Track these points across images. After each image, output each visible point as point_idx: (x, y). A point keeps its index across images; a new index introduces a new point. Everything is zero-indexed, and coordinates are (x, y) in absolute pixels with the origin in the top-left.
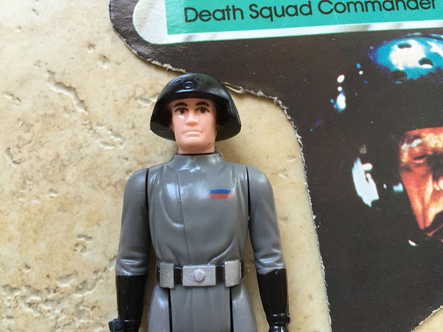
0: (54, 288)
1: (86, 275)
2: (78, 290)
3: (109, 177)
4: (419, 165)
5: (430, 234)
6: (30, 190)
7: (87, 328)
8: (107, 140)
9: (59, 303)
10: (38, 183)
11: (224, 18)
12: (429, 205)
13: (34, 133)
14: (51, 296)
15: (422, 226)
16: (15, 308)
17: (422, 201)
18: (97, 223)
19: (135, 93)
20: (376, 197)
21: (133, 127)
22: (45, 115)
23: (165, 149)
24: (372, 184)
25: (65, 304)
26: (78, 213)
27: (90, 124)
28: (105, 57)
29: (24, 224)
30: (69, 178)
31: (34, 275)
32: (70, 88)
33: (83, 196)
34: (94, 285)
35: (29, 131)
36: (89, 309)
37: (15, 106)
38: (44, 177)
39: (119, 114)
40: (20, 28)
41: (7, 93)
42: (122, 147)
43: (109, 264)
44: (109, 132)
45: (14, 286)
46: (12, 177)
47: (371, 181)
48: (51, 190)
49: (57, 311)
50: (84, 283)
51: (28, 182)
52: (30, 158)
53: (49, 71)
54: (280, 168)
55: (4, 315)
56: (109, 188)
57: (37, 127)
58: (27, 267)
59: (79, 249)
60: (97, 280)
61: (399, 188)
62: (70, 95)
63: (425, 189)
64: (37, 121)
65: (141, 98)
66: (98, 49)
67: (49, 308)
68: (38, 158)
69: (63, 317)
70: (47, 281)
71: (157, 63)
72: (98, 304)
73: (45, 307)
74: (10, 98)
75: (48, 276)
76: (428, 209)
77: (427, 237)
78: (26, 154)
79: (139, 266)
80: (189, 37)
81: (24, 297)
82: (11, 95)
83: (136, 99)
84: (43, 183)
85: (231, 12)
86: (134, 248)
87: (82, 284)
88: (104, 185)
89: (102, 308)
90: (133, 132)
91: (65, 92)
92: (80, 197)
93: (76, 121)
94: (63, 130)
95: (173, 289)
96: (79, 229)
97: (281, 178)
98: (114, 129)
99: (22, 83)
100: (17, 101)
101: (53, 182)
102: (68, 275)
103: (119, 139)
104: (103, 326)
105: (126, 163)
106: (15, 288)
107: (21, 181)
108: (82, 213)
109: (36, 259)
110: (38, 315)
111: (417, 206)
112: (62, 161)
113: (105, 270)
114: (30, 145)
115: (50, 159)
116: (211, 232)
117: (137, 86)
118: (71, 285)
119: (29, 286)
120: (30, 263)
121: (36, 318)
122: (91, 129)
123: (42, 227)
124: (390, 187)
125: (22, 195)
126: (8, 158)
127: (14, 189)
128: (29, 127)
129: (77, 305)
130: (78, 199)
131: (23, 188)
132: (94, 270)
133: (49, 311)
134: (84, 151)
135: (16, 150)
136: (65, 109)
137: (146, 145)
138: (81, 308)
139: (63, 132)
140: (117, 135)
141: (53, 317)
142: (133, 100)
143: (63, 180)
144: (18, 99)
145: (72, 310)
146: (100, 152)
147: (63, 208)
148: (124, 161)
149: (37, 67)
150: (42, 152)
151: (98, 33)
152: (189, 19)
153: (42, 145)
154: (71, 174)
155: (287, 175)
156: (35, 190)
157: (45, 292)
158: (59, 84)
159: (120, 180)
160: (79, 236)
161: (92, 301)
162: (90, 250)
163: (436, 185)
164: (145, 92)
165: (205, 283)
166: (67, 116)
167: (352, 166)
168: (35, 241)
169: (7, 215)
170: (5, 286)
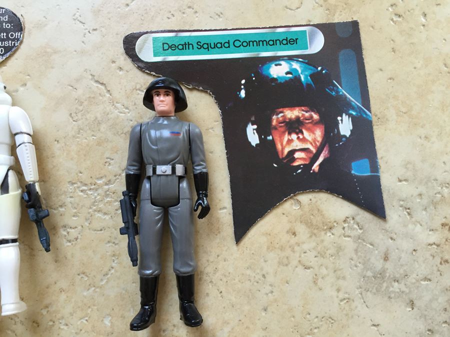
0: (94, 183)
1: (110, 177)
2: (106, 184)
3: (122, 129)
4: (281, 127)
5: (285, 161)
6: (82, 135)
7: (111, 202)
8: (121, 111)
9: (96, 190)
10: (86, 132)
11: (183, 49)
12: (285, 147)
13: (84, 107)
14: (93, 187)
15: (281, 157)
16: (74, 192)
17: (282, 145)
18: (116, 152)
19: (136, 87)
20: (258, 142)
21: (135, 104)
22: (90, 97)
23: (151, 116)
24: (257, 136)
25: (100, 191)
26: (106, 147)
27: (113, 102)
28: (121, 68)
29: (79, 152)
30: (102, 129)
31: (84, 177)
32: (102, 84)
33: (109, 138)
34: (114, 182)
35: (81, 105)
36: (111, 194)
37: (74, 92)
38: (90, 129)
39: (128, 97)
40: (76, 51)
41: (69, 85)
42: (129, 115)
43: (122, 172)
44: (123, 107)
45: (74, 182)
46: (73, 128)
47: (256, 134)
48: (93, 135)
49: (96, 194)
51: (81, 131)
52: (82, 119)
53: (91, 75)
54: (210, 127)
55: (68, 196)
56: (123, 135)
57: (86, 103)
58: (81, 173)
59: (107, 164)
60: (116, 179)
61: (270, 138)
62: (102, 87)
63: (283, 139)
64: (86, 100)
65: (139, 90)
66: (117, 64)
67: (92, 193)
68: (86, 119)
69: (99, 197)
70: (91, 180)
71: (148, 72)
72: (117, 191)
73: (90, 193)
75: (91, 177)
76: (284, 148)
77: (283, 162)
78: (80, 117)
80: (165, 59)
81: (78, 187)
82: (72, 87)
83: (137, 90)
84: (89, 132)
85: (187, 46)
86: (134, 161)
87: (108, 181)
88: (119, 133)
89: (118, 193)
90: (135, 107)
91: (100, 86)
92: (108, 139)
93: (105, 101)
94: (99, 105)
95: (152, 176)
96: (107, 155)
97: (210, 132)
98: (125, 106)
99: (77, 80)
100: (75, 90)
101: (94, 131)
102: (102, 177)
103: (128, 110)
105: (132, 123)
106: (74, 183)
107: (78, 130)
108: (108, 147)
109: (85, 169)
110: (85, 196)
111: (279, 147)
112: (98, 121)
113: (120, 175)
114: (81, 113)
115: (92, 119)
116: (170, 150)
117: (137, 83)
118: (103, 182)
119: (81, 182)
120: (82, 171)
121: (85, 197)
122: (113, 105)
123: (88, 153)
124: (266, 137)
125: (78, 137)
126: (70, 119)
127: (74, 134)
128: (81, 103)
129: (106, 192)
130: (106, 140)
131: (78, 134)
132: (114, 175)
133: (91, 194)
134: (110, 116)
135: (75, 115)
136: (100, 94)
137: (142, 113)
138: (108, 193)
139: (99, 106)
140: (127, 108)
141: (93, 197)
142: (135, 91)
143: (99, 130)
144: (75, 89)
145: (103, 194)
146: (118, 117)
147: (99, 144)
148: (130, 121)
149: (85, 72)
150: (88, 116)
151: (117, 55)
152: (165, 49)
153: (88, 113)
154: (103, 127)
155: (214, 131)
156: (85, 135)
157: (90, 185)
158: (97, 82)
159: (128, 131)
160: (107, 158)
161: (113, 190)
162: (112, 165)
163: (289, 137)
164: (142, 86)
165: (166, 173)
166: (101, 98)
167: (247, 126)
168: (85, 160)
169: (70, 147)
170: (69, 182)
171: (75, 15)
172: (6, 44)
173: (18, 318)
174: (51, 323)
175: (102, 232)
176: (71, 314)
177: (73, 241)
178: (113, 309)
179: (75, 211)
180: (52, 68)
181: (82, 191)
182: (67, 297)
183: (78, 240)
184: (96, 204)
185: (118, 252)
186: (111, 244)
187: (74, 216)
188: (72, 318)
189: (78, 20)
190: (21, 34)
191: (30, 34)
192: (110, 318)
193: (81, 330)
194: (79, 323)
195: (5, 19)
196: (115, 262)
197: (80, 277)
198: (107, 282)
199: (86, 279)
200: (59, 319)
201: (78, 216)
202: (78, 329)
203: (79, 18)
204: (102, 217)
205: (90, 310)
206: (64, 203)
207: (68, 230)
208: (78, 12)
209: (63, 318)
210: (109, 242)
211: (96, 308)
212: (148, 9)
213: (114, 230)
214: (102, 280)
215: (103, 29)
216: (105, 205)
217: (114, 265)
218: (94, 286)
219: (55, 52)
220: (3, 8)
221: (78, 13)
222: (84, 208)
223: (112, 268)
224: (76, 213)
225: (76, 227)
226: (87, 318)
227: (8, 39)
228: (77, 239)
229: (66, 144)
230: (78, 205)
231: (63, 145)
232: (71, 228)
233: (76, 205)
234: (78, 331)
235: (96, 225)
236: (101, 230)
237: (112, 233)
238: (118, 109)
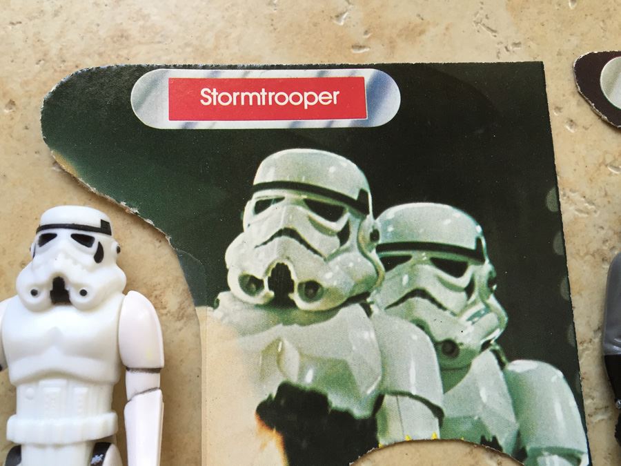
3: (587, 247)
8: (581, 208)
18: (578, 293)
19: (604, 159)
21: (606, 195)
28: (572, 121)
39: (591, 180)
42: (596, 215)
43: (593, 335)
44: (583, 199)
56: (588, 257)
60: (583, 350)
65: (612, 166)
66: (566, 113)
83: (606, 166)
88: (582, 254)
89: (591, 380)
90: (606, 200)
98: (587, 197)
103: (593, 207)
104: (593, 399)
105: (602, 232)
113: (590, 341)
117: (606, 152)
140: (591, 203)
142: (603, 167)
146: (576, 220)
148: (599, 230)
151: (564, 95)
159: (598, 250)
164: (615, 160)
171: (476, 14)
189: (484, 25)
203: (485, 21)
208: (482, 8)
212: (612, 9)
215: (531, 43)
221: (481, 12)
238: (574, 203)
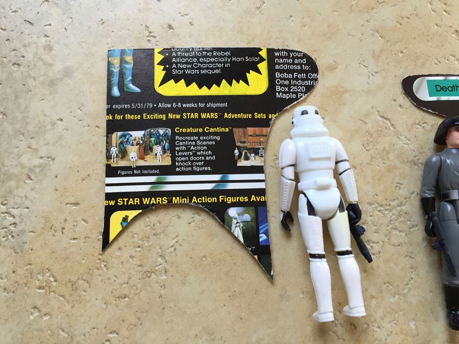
0: (389, 204)
1: (402, 200)
2: (399, 206)
3: (407, 158)
8: (405, 142)
9: (391, 211)
10: (377, 160)
11: (452, 90)
13: (374, 138)
14: (388, 208)
16: (373, 212)
18: (404, 178)
19: (415, 122)
21: (416, 137)
22: (378, 130)
23: (430, 147)
25: (394, 211)
27: (397, 134)
28: (401, 105)
30: (391, 158)
31: (380, 199)
32: (387, 119)
33: (397, 166)
34: (405, 204)
35: (371, 137)
36: (404, 214)
37: (364, 126)
38: (380, 157)
39: (409, 131)
40: (363, 91)
41: (360, 120)
42: (411, 146)
43: (411, 195)
45: (372, 203)
46: (366, 156)
48: (383, 163)
49: (391, 214)
50: (401, 203)
51: (373, 159)
52: (373, 149)
53: (377, 111)
55: (369, 215)
56: (408, 163)
57: (375, 135)
58: (377, 195)
59: (398, 188)
60: (406, 202)
62: (387, 121)
64: (375, 133)
65: (418, 124)
66: (398, 102)
68: (377, 149)
70: (385, 201)
71: (425, 109)
72: (408, 212)
73: (386, 212)
74: (361, 122)
78: (371, 147)
79: (434, 194)
80: (439, 98)
81: (376, 208)
82: (362, 121)
83: (416, 124)
84: (380, 160)
85: (455, 88)
88: (405, 162)
90: (415, 139)
91: (385, 121)
93: (391, 134)
95: (458, 200)
96: (397, 180)
98: (407, 138)
99: (367, 115)
100: (365, 124)
101: (384, 159)
102: (394, 199)
103: (410, 142)
104: (411, 221)
105: (414, 153)
107: (371, 159)
108: (397, 173)
109: (380, 192)
110: (383, 215)
112: (387, 150)
113: (409, 198)
114: (373, 143)
115: (382, 149)
117: (416, 119)
118: (396, 203)
119: (378, 203)
120: (378, 193)
122: (398, 137)
123: (381, 178)
125: (371, 165)
126: (364, 148)
127: (368, 161)
128: (371, 135)
129: (399, 212)
130: (395, 167)
131: (371, 162)
132: (405, 198)
133: (387, 214)
134: (396, 147)
135: (367, 145)
136: (386, 128)
137: (422, 145)
138: (401, 213)
139: (386, 138)
140: (409, 140)
141: (389, 217)
142: (414, 125)
143: (388, 159)
144: (365, 122)
145: (397, 214)
146: (402, 147)
147: (389, 171)
149: (372, 109)
150: (378, 146)
151: (397, 95)
152: (438, 90)
153: (378, 143)
154: (391, 156)
156: (377, 163)
157: (385, 206)
158: (382, 117)
161: (405, 210)
162: (402, 189)
164: (420, 122)
166: (387, 131)
168: (379, 184)
169: (366, 172)
170: (368, 203)
171: (359, 60)
172: (307, 83)
173: (338, 321)
174: (366, 326)
175: (400, 247)
176: (382, 318)
177: (377, 254)
178: (416, 315)
179: (375, 228)
180: (344, 104)
181: (379, 211)
182: (377, 303)
183: (381, 254)
184: (393, 222)
185: (415, 265)
186: (408, 258)
187: (375, 232)
188: (383, 322)
190: (317, 75)
191: (323, 75)
192: (414, 322)
193: (391, 332)
194: (389, 326)
195: (304, 61)
196: (414, 273)
197: (386, 286)
198: (409, 291)
199: (391, 287)
200: (372, 322)
201: (379, 233)
202: (389, 331)
203: (362, 63)
204: (398, 234)
205: (397, 314)
206: (366, 221)
207: (372, 244)
209: (375, 321)
210: (406, 256)
211: (401, 313)
212: (419, 56)
213: (409, 245)
214: (404, 289)
215: (382, 72)
216: (399, 223)
217: (413, 276)
218: (399, 294)
219: (346, 91)
220: (301, 52)
221: (361, 58)
222: (382, 226)
223: (412, 278)
224: (376, 230)
225: (378, 242)
226: (395, 322)
227: (307, 79)
228: (379, 252)
229: (362, 170)
230: (377, 223)
231: (360, 171)
232: (373, 242)
233: (376, 224)
234: (390, 333)
235: (395, 241)
236: (399, 245)
237: (408, 248)
238: (402, 140)
